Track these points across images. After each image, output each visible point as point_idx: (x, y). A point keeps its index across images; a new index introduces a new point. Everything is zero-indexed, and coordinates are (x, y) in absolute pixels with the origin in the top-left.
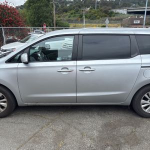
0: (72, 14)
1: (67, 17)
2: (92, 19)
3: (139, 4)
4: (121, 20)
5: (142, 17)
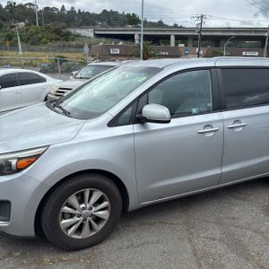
5: (121, 43)
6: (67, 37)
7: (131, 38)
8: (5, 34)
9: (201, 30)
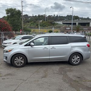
0: (32, 23)
1: (29, 25)
2: (43, 27)
3: (68, 19)
4: (60, 27)
5: (70, 26)
6: (54, 24)
8: (36, 24)
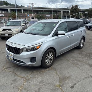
7: (7, 10)
9: (33, 8)
